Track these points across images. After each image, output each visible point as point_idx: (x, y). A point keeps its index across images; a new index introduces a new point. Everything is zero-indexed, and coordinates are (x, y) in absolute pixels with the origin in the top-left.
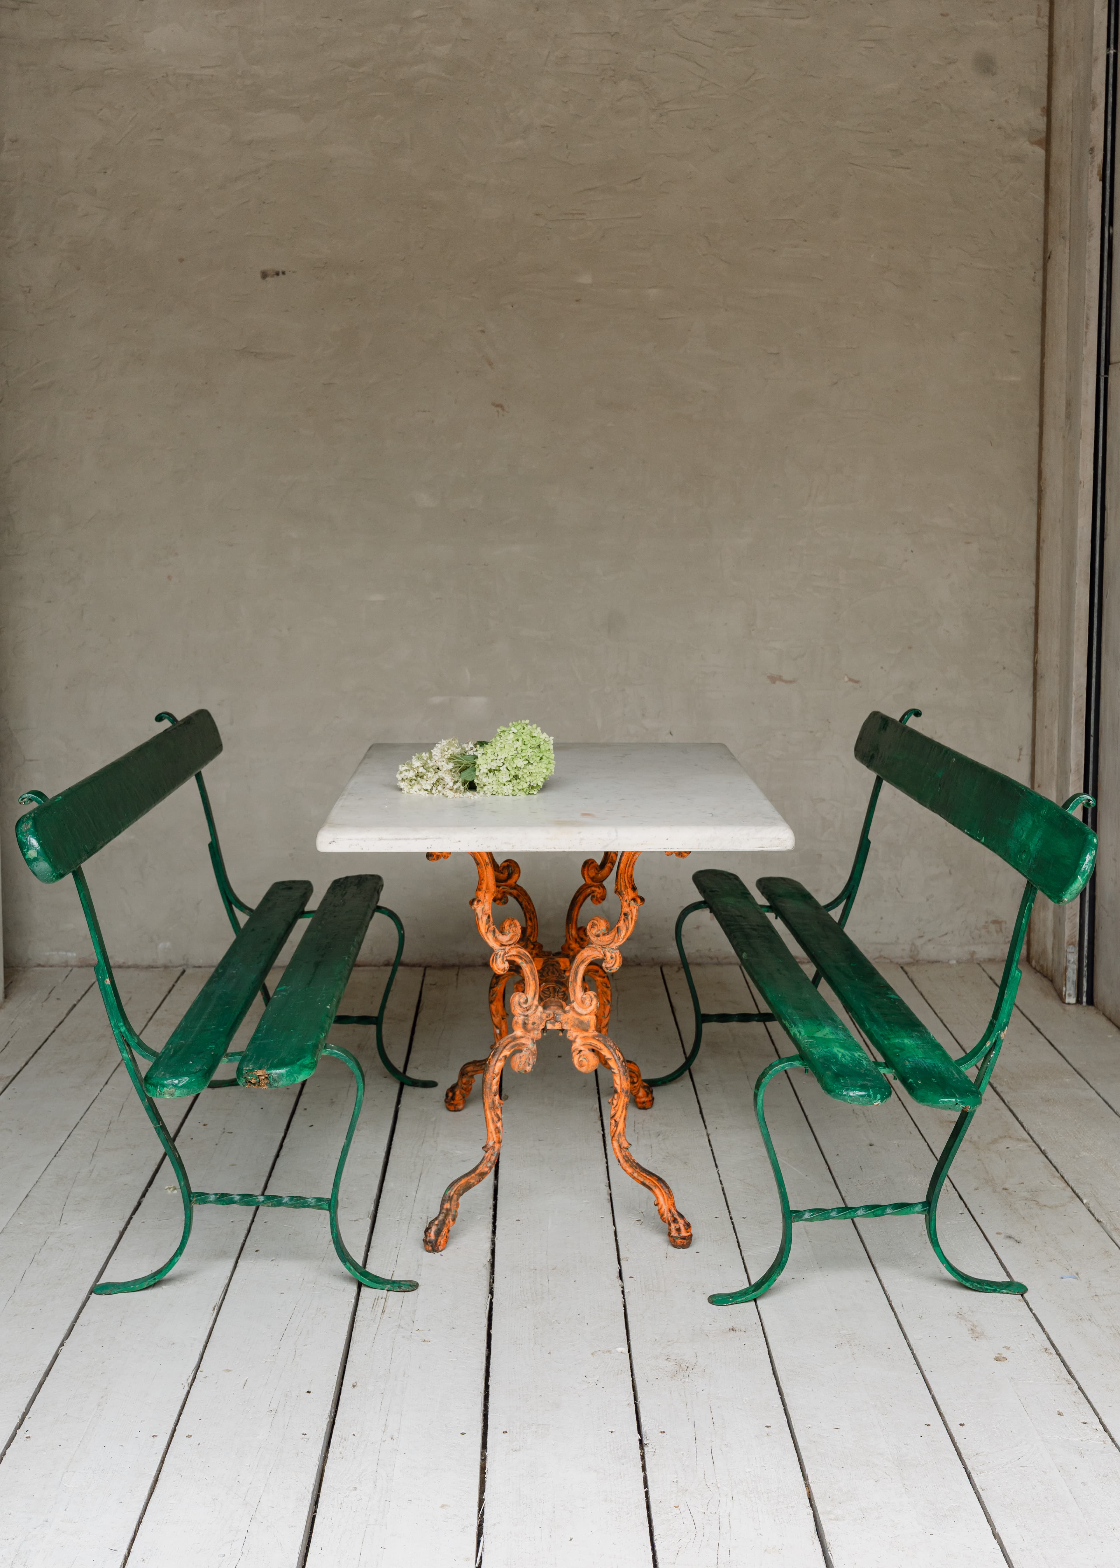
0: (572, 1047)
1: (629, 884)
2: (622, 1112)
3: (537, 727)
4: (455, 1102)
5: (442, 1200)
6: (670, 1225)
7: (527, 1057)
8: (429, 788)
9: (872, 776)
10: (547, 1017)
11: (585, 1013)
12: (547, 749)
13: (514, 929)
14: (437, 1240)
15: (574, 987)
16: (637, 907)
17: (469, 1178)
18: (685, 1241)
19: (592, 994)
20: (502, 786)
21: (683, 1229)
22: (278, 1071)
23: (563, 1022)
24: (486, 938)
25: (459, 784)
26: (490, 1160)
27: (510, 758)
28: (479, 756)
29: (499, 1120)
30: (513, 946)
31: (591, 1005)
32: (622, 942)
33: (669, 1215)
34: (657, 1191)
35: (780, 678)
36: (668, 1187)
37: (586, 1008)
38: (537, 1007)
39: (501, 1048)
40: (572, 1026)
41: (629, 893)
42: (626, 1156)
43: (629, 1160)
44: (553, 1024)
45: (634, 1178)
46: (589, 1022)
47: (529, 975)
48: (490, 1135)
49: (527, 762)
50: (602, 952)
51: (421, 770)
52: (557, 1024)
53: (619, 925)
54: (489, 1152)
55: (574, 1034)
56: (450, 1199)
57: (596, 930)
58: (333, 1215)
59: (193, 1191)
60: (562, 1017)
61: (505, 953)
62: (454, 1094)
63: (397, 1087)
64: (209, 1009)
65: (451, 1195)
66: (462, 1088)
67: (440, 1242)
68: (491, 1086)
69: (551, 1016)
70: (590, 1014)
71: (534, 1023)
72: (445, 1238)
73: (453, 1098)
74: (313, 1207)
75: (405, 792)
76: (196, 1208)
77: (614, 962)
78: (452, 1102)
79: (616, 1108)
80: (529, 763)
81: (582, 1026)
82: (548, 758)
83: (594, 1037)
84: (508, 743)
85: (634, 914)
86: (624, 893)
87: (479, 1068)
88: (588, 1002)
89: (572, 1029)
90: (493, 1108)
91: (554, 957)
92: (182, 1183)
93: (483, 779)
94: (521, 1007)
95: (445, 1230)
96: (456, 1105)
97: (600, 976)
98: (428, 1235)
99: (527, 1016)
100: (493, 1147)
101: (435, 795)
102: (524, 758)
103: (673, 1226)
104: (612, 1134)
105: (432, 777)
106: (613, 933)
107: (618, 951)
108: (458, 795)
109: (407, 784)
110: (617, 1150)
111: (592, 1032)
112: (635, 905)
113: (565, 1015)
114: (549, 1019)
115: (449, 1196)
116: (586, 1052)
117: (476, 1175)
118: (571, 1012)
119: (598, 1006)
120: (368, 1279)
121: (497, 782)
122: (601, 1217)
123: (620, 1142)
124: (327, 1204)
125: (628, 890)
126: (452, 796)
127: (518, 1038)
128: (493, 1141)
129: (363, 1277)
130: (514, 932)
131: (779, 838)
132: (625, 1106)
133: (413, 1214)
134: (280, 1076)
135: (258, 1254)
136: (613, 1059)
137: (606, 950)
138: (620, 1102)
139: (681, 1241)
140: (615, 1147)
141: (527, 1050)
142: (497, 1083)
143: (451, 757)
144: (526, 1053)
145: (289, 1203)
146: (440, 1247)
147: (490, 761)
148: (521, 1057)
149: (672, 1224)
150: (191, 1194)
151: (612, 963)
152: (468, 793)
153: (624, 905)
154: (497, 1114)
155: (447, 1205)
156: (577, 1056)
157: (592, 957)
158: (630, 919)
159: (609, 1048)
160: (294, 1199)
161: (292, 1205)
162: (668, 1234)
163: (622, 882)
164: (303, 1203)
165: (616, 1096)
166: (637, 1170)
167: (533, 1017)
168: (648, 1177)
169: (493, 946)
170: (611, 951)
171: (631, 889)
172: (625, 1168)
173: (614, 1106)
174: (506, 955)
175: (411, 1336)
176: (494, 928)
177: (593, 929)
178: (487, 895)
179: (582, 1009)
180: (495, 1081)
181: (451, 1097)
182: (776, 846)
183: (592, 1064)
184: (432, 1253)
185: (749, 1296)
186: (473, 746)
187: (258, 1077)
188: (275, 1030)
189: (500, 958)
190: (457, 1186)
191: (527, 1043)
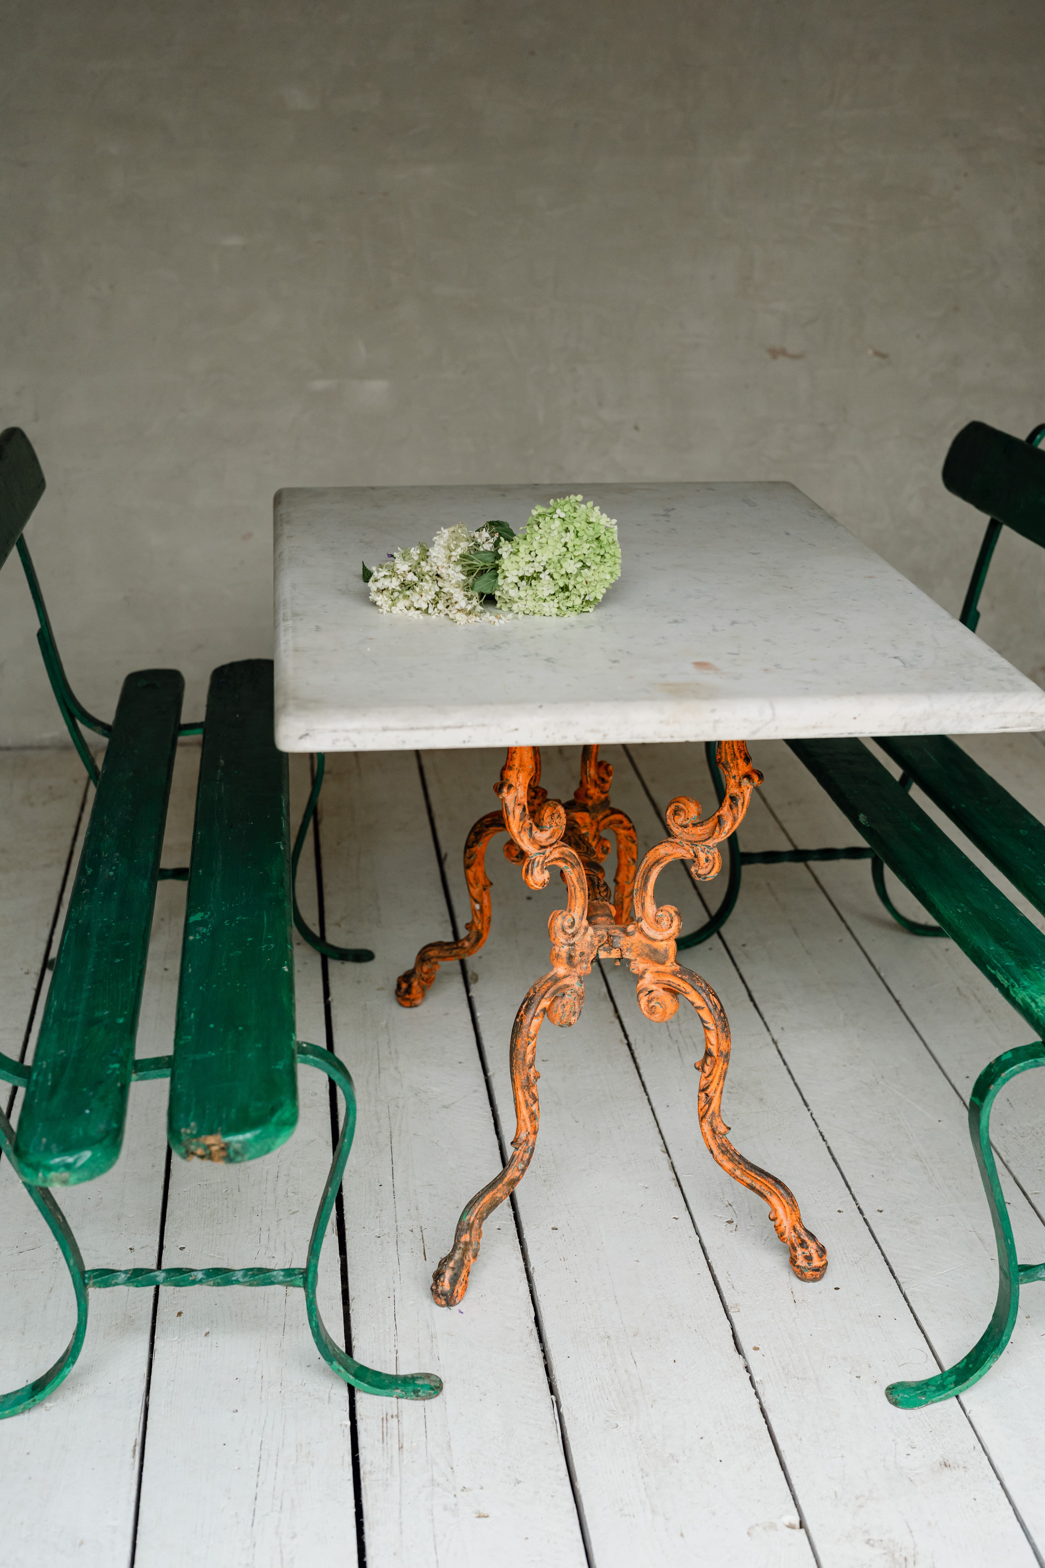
0: (639, 985)
1: (740, 752)
2: (718, 1084)
3: (594, 506)
4: (412, 997)
5: (458, 1229)
6: (795, 1249)
7: (572, 1003)
8: (424, 606)
9: (983, 520)
10: (600, 941)
11: (660, 937)
12: (611, 541)
13: (558, 821)
14: (453, 1291)
15: (643, 898)
16: (751, 787)
17: (495, 1191)
18: (818, 1273)
19: (671, 909)
20: (541, 602)
21: (815, 1256)
22: (240, 1137)
23: (624, 948)
24: (518, 839)
25: (475, 602)
26: (522, 1160)
27: (555, 559)
28: (505, 556)
29: (534, 1103)
30: (555, 846)
31: (671, 926)
32: (725, 837)
33: (793, 1234)
34: (774, 1200)
35: (783, 352)
36: (790, 1194)
37: (663, 931)
38: (586, 929)
39: (537, 998)
40: (639, 955)
41: (740, 766)
42: (723, 1145)
43: (728, 1151)
44: (609, 951)
45: (736, 1177)
46: (666, 951)
47: (576, 883)
48: (522, 1124)
49: (581, 564)
50: (692, 852)
51: (411, 577)
52: (614, 951)
53: (721, 812)
54: (520, 1148)
55: (642, 967)
56: (470, 1226)
57: (682, 819)
58: (311, 1296)
59: (88, 1267)
60: (623, 942)
61: (545, 859)
62: (410, 986)
64: (90, 968)
65: (471, 1222)
66: (423, 979)
67: (457, 1292)
68: (525, 1056)
69: (605, 939)
70: (668, 938)
71: (582, 954)
72: (464, 1284)
73: (408, 991)
74: (279, 1283)
75: (385, 612)
76: (95, 1294)
77: (710, 867)
78: (407, 996)
79: (710, 1078)
80: (584, 566)
81: (655, 956)
82: (614, 556)
83: (674, 974)
84: (552, 535)
85: (747, 797)
86: (732, 765)
87: (447, 954)
88: (665, 922)
89: (638, 959)
90: (527, 1086)
92: (72, 1262)
93: (510, 591)
94: (566, 933)
95: (464, 1273)
96: (413, 1000)
97: (625, 828)
98: (441, 1284)
99: (573, 944)
100: (526, 1141)
101: (434, 617)
102: (577, 559)
103: (800, 1251)
104: (702, 1114)
105: (429, 588)
106: (711, 824)
107: (716, 850)
108: (473, 618)
109: (386, 599)
110: (709, 1135)
111: (670, 966)
112: (748, 785)
113: (627, 938)
114: (602, 943)
115: (469, 1224)
116: (659, 992)
117: (503, 1185)
118: (637, 934)
119: (681, 927)
120: (367, 1383)
121: (534, 596)
122: (675, 1218)
123: (714, 1125)
124: (301, 1278)
125: (739, 761)
126: (464, 622)
127: (560, 979)
128: (527, 1133)
129: (359, 1380)
130: (557, 825)
131: (1032, 713)
132: (722, 1076)
133: (399, 1224)
134: (245, 1144)
135: (182, 1320)
136: (706, 1008)
137: (698, 847)
138: (717, 1070)
139: (811, 1272)
140: (706, 1131)
141: (571, 992)
142: (533, 1050)
143: (458, 557)
144: (570, 997)
145: (241, 1280)
146: (457, 1296)
147: (522, 564)
148: (564, 1005)
149: (798, 1248)
150: (86, 1275)
151: (706, 867)
152: (488, 614)
153: (731, 784)
154: (532, 1093)
155: (463, 1237)
156: (646, 998)
157: (673, 857)
158: (740, 803)
159: (700, 991)
160: (250, 1273)
161: (246, 1282)
162: (791, 1262)
163: (727, 748)
164: (264, 1279)
165: (709, 1060)
166: (741, 1166)
167: (580, 945)
168: (759, 1178)
169: (528, 849)
170: (706, 850)
171: (742, 760)
172: (720, 1162)
173: (706, 1075)
174: (546, 861)
175: (456, 1505)
176: (530, 824)
177: (676, 817)
178: (521, 776)
179: (654, 931)
180: (530, 1048)
181: (404, 986)
182: (1029, 726)
183: (670, 1012)
184: (446, 1308)
185: (950, 1390)
186: (488, 536)
187: (209, 1146)
188: (212, 1026)
189: (537, 866)
190: (479, 1207)
191: (572, 983)
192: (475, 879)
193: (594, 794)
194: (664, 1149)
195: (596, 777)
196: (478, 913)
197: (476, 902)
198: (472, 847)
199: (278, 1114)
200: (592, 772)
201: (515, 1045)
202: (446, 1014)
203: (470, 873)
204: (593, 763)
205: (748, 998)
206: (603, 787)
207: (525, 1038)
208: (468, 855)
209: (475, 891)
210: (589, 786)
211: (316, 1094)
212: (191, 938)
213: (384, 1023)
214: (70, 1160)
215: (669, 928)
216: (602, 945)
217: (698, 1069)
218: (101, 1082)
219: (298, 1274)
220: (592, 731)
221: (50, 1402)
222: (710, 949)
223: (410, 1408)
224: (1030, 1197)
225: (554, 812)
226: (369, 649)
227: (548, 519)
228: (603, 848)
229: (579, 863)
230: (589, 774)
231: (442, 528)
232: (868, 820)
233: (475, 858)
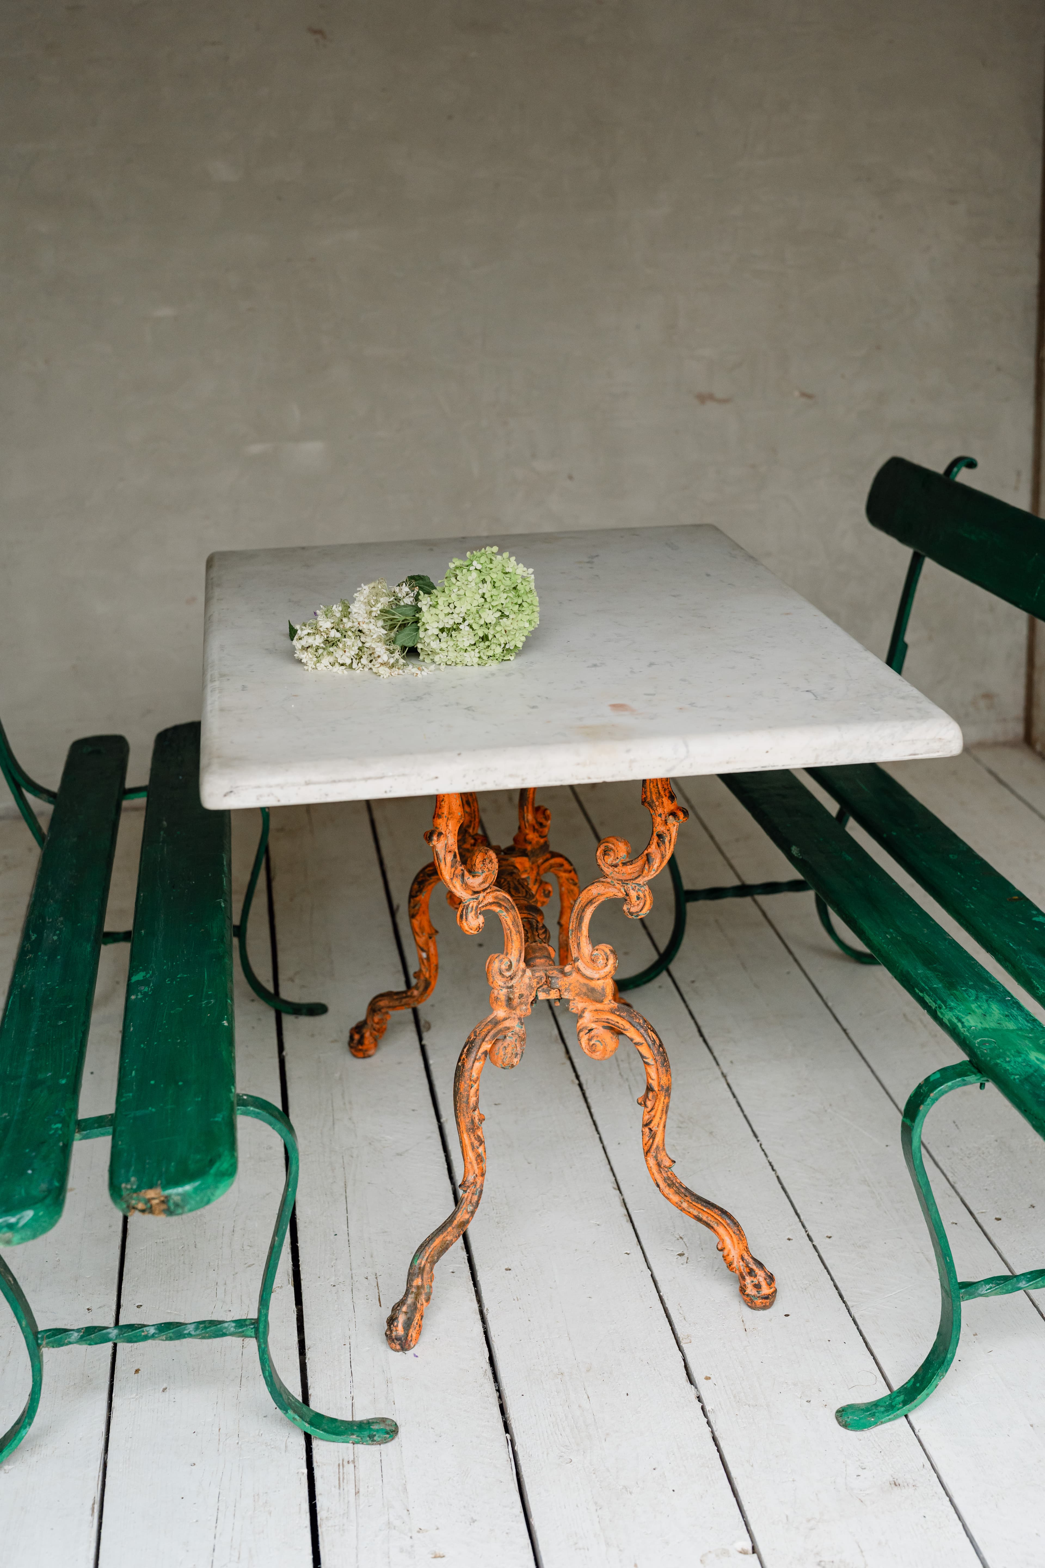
0: (578, 1024)
1: (665, 790)
2: (661, 1118)
3: (510, 557)
4: (364, 1047)
5: (409, 1274)
6: (744, 1278)
7: (513, 1045)
8: (348, 662)
9: (906, 553)
10: (538, 983)
11: (597, 976)
12: (528, 590)
13: (489, 866)
14: (407, 1335)
15: (578, 938)
16: (677, 824)
17: (445, 1234)
18: (768, 1301)
19: (606, 948)
20: (462, 653)
21: (764, 1284)
22: (180, 1190)
23: (563, 988)
24: (451, 886)
25: (397, 655)
26: (470, 1202)
27: (474, 610)
28: (424, 609)
29: (480, 1145)
30: (489, 891)
31: (606, 965)
32: (655, 875)
33: (741, 1263)
34: (721, 1230)
35: (711, 397)
36: (736, 1224)
37: (599, 969)
38: (524, 971)
39: (478, 1041)
40: (577, 995)
41: (665, 804)
42: (669, 1178)
43: (674, 1184)
44: (547, 992)
45: (683, 1210)
46: (603, 989)
47: (511, 926)
48: (469, 1166)
49: (499, 614)
50: (623, 890)
51: (333, 634)
52: (553, 992)
53: (650, 850)
54: (468, 1191)
55: (580, 1006)
56: (422, 1270)
57: (612, 859)
58: (263, 1346)
59: (41, 1328)
60: (561, 982)
61: (479, 904)
62: (362, 1037)
63: (272, 1015)
64: (34, 1031)
65: (422, 1266)
66: (374, 1029)
67: (412, 1336)
68: (468, 1099)
69: (544, 980)
70: (605, 977)
71: (521, 996)
72: (418, 1328)
73: (361, 1042)
74: (232, 1334)
75: (310, 669)
76: (48, 1353)
77: (642, 904)
78: (360, 1047)
79: (653, 1113)
80: (503, 615)
81: (592, 994)
82: (532, 604)
83: (612, 1011)
84: (469, 586)
85: (674, 834)
86: (657, 803)
87: (397, 1003)
88: (601, 961)
89: (576, 998)
90: (473, 1129)
91: (506, 857)
92: (24, 1323)
93: (432, 643)
94: (503, 976)
95: (417, 1317)
96: (366, 1050)
98: (394, 1329)
99: (512, 987)
100: (474, 1183)
101: (358, 671)
102: (495, 609)
103: (748, 1280)
104: (646, 1148)
105: (352, 644)
106: (640, 863)
107: (646, 887)
108: (396, 671)
109: (311, 656)
110: (655, 1169)
111: (609, 1003)
112: (674, 822)
113: (565, 979)
114: (540, 985)
115: (420, 1268)
116: (599, 1030)
117: (453, 1228)
118: (574, 974)
119: (617, 965)
120: (322, 1430)
121: (455, 647)
122: (626, 1253)
123: (659, 1159)
124: (252, 1329)
125: (663, 799)
126: (387, 675)
127: (500, 1022)
128: (475, 1175)
129: (315, 1428)
130: (489, 870)
131: (940, 739)
132: (664, 1110)
133: (353, 1272)
134: (185, 1196)
135: (139, 1377)
136: (645, 1044)
137: (629, 886)
138: (658, 1105)
139: (761, 1301)
140: (651, 1165)
141: (512, 1034)
142: (476, 1092)
143: (379, 612)
144: (511, 1039)
145: (193, 1333)
146: (411, 1340)
147: (441, 616)
148: (505, 1047)
149: (746, 1277)
150: (39, 1336)
151: (638, 904)
152: (411, 666)
153: (657, 822)
154: (478, 1136)
155: (415, 1281)
156: (586, 1037)
157: (605, 896)
158: (667, 841)
159: (638, 1027)
160: (201, 1326)
161: (199, 1335)
162: (741, 1291)
163: (651, 787)
164: (216, 1331)
165: (650, 1095)
166: (687, 1199)
167: (519, 987)
168: (705, 1209)
169: (461, 895)
170: (637, 888)
171: (667, 798)
172: (666, 1195)
173: (649, 1110)
174: (480, 906)
175: (412, 1546)
176: (462, 870)
177: (606, 856)
178: (450, 823)
179: (591, 970)
180: (473, 1091)
181: (357, 1037)
182: (938, 752)
183: (610, 1049)
184: (401, 1353)
185: (898, 1409)
186: (408, 590)
187: (149, 1200)
188: (152, 1082)
189: (471, 911)
190: (429, 1251)
191: (512, 1025)
192: (420, 928)
193: (533, 839)
194: (616, 1186)
195: (534, 822)
196: (425, 961)
197: (423, 950)
198: (416, 896)
199: (217, 1165)
200: (530, 817)
201: (459, 1089)
202: (399, 1063)
203: (416, 922)
204: (530, 808)
205: (697, 1034)
206: (541, 832)
207: (468, 1082)
208: (412, 905)
209: (421, 940)
210: (527, 831)
211: (271, 1148)
212: (133, 997)
213: (337, 1075)
214: (13, 1220)
215: (605, 966)
216: (541, 986)
217: (640, 1104)
218: (43, 1143)
219: (250, 1325)
220: (511, 776)
221: (9, 1465)
222: (660, 987)
223: (367, 1453)
224: (977, 1216)
225: (486, 857)
226: (293, 706)
227: (465, 571)
228: (544, 891)
229: (513, 907)
230: (527, 819)
231: (362, 585)
232: (800, 852)
233: (419, 908)
